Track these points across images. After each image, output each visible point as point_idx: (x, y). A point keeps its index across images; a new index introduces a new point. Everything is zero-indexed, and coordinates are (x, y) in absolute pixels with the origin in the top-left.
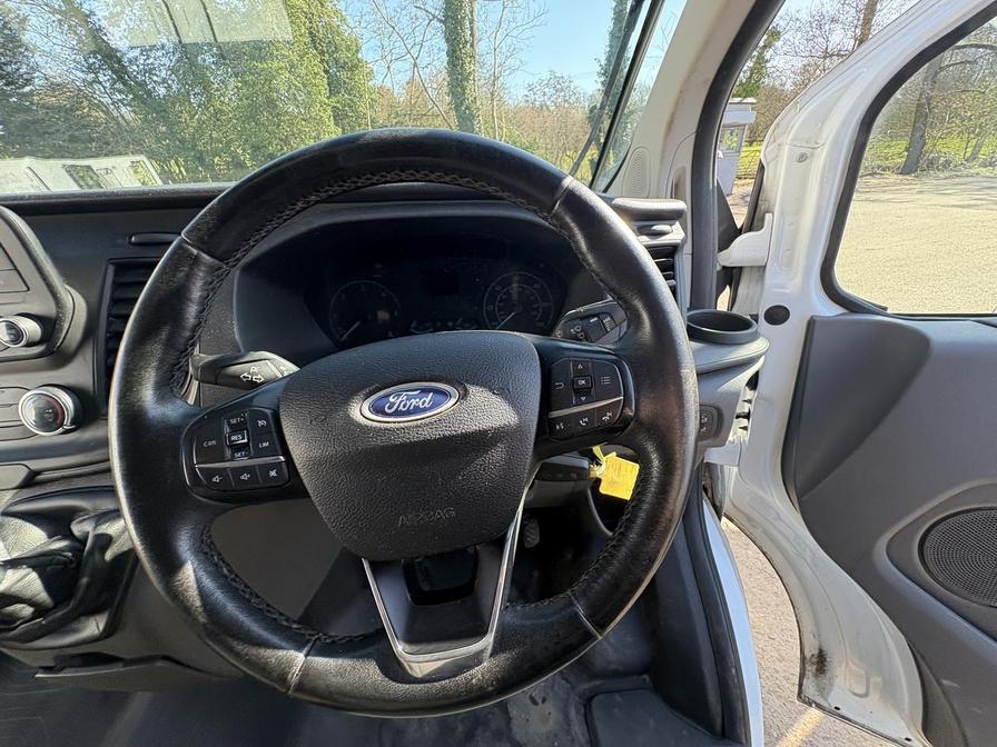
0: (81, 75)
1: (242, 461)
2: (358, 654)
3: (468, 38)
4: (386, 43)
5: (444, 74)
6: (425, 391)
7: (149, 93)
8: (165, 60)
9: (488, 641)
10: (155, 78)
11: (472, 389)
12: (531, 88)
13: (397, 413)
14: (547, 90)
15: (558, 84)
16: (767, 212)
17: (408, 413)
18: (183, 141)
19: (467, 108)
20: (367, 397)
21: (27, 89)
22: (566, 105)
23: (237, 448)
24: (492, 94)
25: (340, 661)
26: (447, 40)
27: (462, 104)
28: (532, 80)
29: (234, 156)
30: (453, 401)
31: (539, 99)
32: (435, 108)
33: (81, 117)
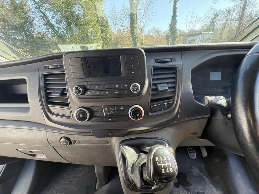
0: (45, 30)
3: (136, 19)
4: (115, 21)
5: (129, 28)
7: (59, 34)
8: (63, 26)
10: (61, 31)
12: (149, 31)
14: (153, 31)
15: (156, 30)
19: (135, 36)
21: (33, 34)
22: (158, 35)
26: (130, 20)
27: (133, 34)
31: (151, 34)
32: (126, 36)
33: (44, 40)
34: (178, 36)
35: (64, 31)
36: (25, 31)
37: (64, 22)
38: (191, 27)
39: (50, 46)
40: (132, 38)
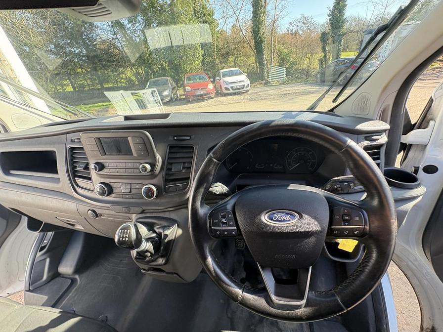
0: (112, 36)
1: (225, 228)
2: (258, 295)
3: (263, 4)
4: (225, 10)
5: (250, 22)
6: (287, 214)
7: (133, 41)
8: (140, 27)
9: (304, 302)
10: (136, 35)
11: (304, 216)
12: (291, 24)
13: (277, 221)
14: (299, 24)
15: (305, 21)
16: (432, 120)
17: (281, 221)
18: (144, 60)
19: (260, 38)
20: (267, 213)
21: (95, 43)
22: (308, 31)
23: (224, 223)
24: (272, 30)
25: (253, 296)
26: (253, 7)
27: (257, 36)
28: (291, 20)
29: (162, 65)
30: (297, 219)
31: (295, 29)
32: (245, 38)
33: (111, 52)
34: (345, 33)
35: (141, 36)
36: (84, 39)
37: (140, 19)
38: (376, 12)
39: (119, 62)
40: (255, 42)
